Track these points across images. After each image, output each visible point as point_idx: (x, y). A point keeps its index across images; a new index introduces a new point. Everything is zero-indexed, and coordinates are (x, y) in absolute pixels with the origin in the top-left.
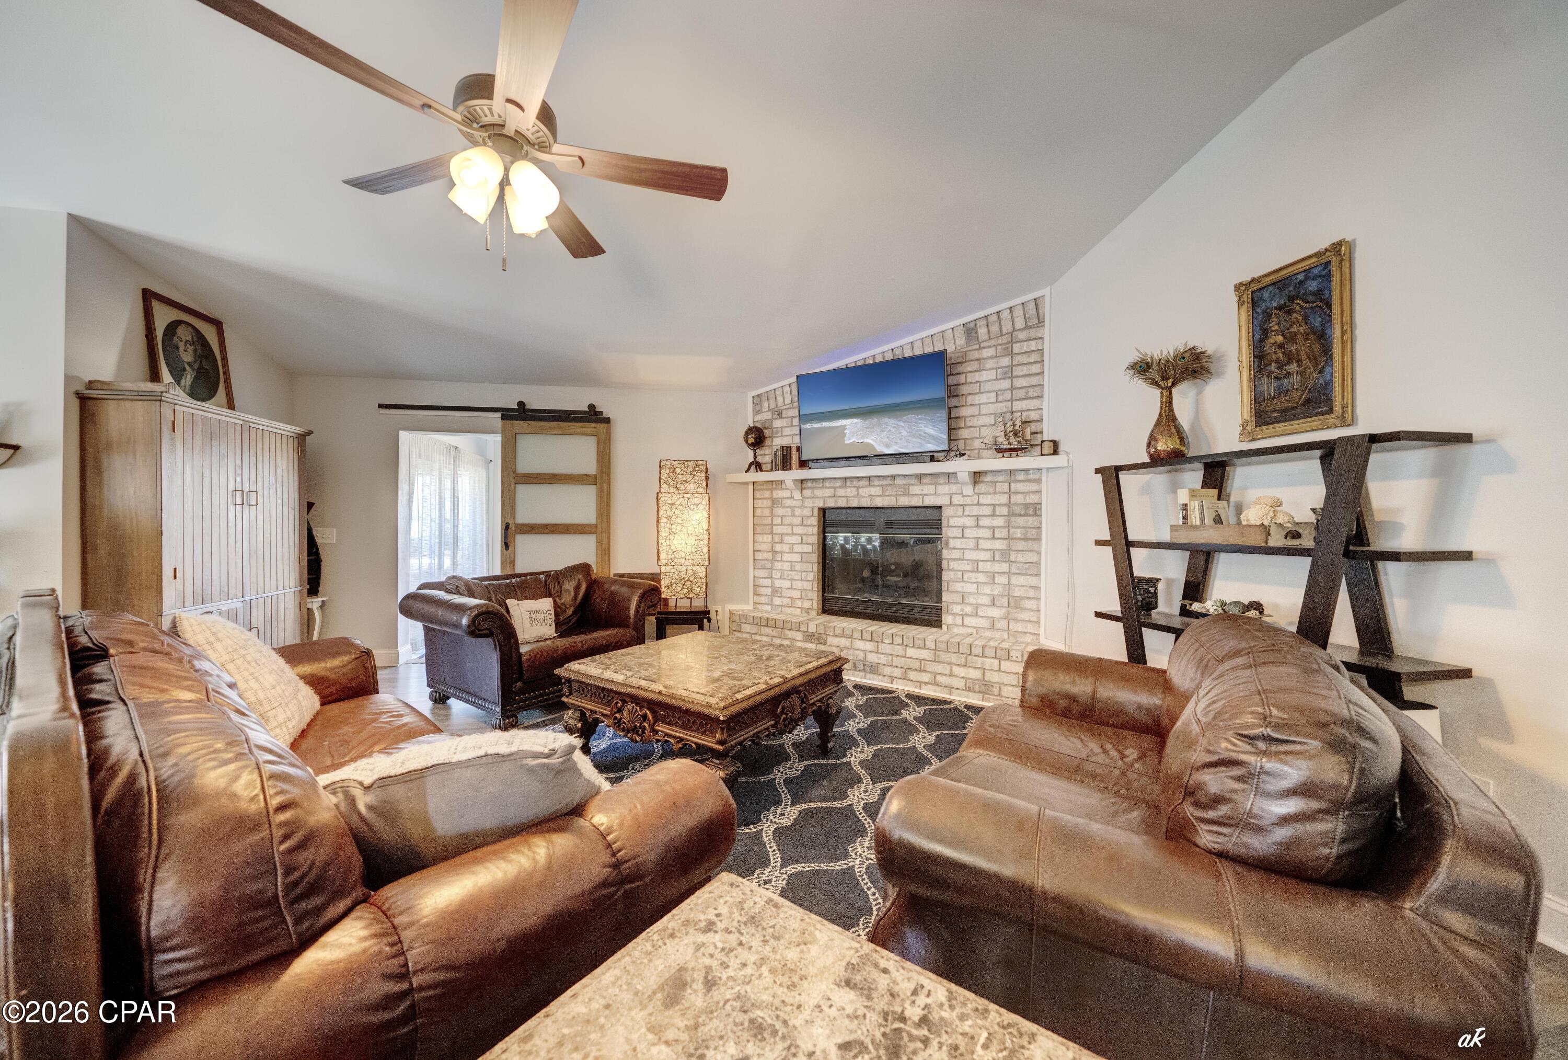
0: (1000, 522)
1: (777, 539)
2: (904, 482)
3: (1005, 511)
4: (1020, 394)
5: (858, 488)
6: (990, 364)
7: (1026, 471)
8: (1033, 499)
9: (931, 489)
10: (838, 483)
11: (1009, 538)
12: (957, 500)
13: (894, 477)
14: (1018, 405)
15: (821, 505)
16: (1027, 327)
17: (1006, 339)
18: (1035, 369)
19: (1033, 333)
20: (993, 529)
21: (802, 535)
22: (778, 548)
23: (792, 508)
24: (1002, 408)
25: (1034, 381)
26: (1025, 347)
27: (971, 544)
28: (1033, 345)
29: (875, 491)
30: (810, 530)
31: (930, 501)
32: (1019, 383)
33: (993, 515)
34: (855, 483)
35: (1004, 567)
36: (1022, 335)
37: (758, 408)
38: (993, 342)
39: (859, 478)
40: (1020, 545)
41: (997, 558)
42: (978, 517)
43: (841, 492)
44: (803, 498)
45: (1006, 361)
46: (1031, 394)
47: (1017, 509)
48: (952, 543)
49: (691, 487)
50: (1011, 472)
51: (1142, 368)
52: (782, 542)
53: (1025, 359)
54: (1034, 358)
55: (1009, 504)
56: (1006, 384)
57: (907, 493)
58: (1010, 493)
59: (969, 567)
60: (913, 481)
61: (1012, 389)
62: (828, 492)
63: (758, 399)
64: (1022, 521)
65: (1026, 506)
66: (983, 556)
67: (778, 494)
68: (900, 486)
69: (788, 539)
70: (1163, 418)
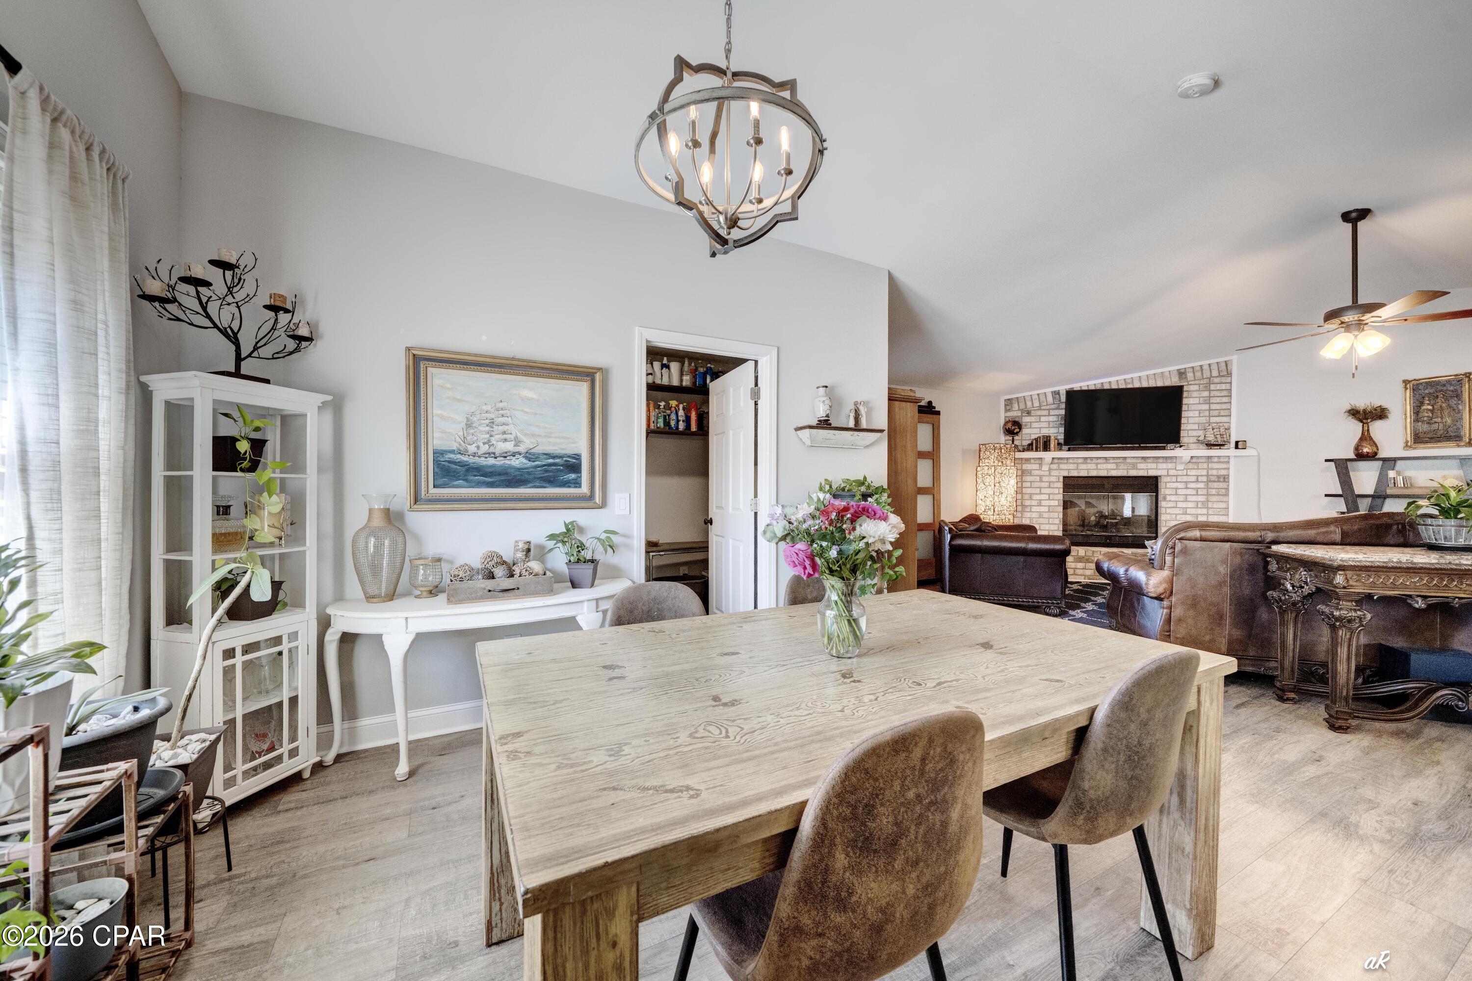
0: (1201, 485)
1: (1026, 497)
2: (1134, 461)
3: (1205, 479)
4: (1216, 413)
5: (1097, 464)
6: (1195, 394)
7: (1219, 457)
8: (1224, 472)
9: (1154, 466)
10: (1080, 461)
11: (1208, 495)
12: (1172, 472)
13: (1125, 458)
14: (1213, 420)
15: (1066, 474)
16: (1220, 376)
17: (1206, 381)
18: (1225, 400)
19: (1223, 380)
20: (1197, 489)
21: (1049, 494)
22: (1027, 503)
23: (1041, 476)
24: (1203, 420)
25: (1224, 406)
26: (1219, 387)
27: (1182, 498)
28: (1224, 386)
29: (1109, 466)
30: (1056, 491)
31: (1152, 473)
32: (1213, 407)
33: (1197, 481)
34: (1095, 461)
35: (1204, 511)
36: (1216, 380)
37: (1008, 408)
38: (1197, 382)
39: (1097, 458)
40: (1215, 498)
41: (1200, 505)
42: (1186, 482)
43: (1084, 466)
44: (1050, 470)
45: (1206, 394)
46: (1222, 414)
47: (1213, 478)
48: (1168, 498)
50: (1209, 457)
51: (1354, 413)
52: (1031, 499)
53: (1218, 394)
54: (1224, 393)
55: (1208, 475)
56: (1206, 407)
57: (1134, 466)
58: (1208, 469)
59: (1181, 512)
60: (1140, 461)
61: (1210, 410)
62: (1072, 466)
63: (1009, 403)
64: (1216, 485)
65: (1219, 477)
66: (1190, 505)
67: (1026, 467)
68: (1130, 463)
69: (1035, 497)
70: (1365, 437)
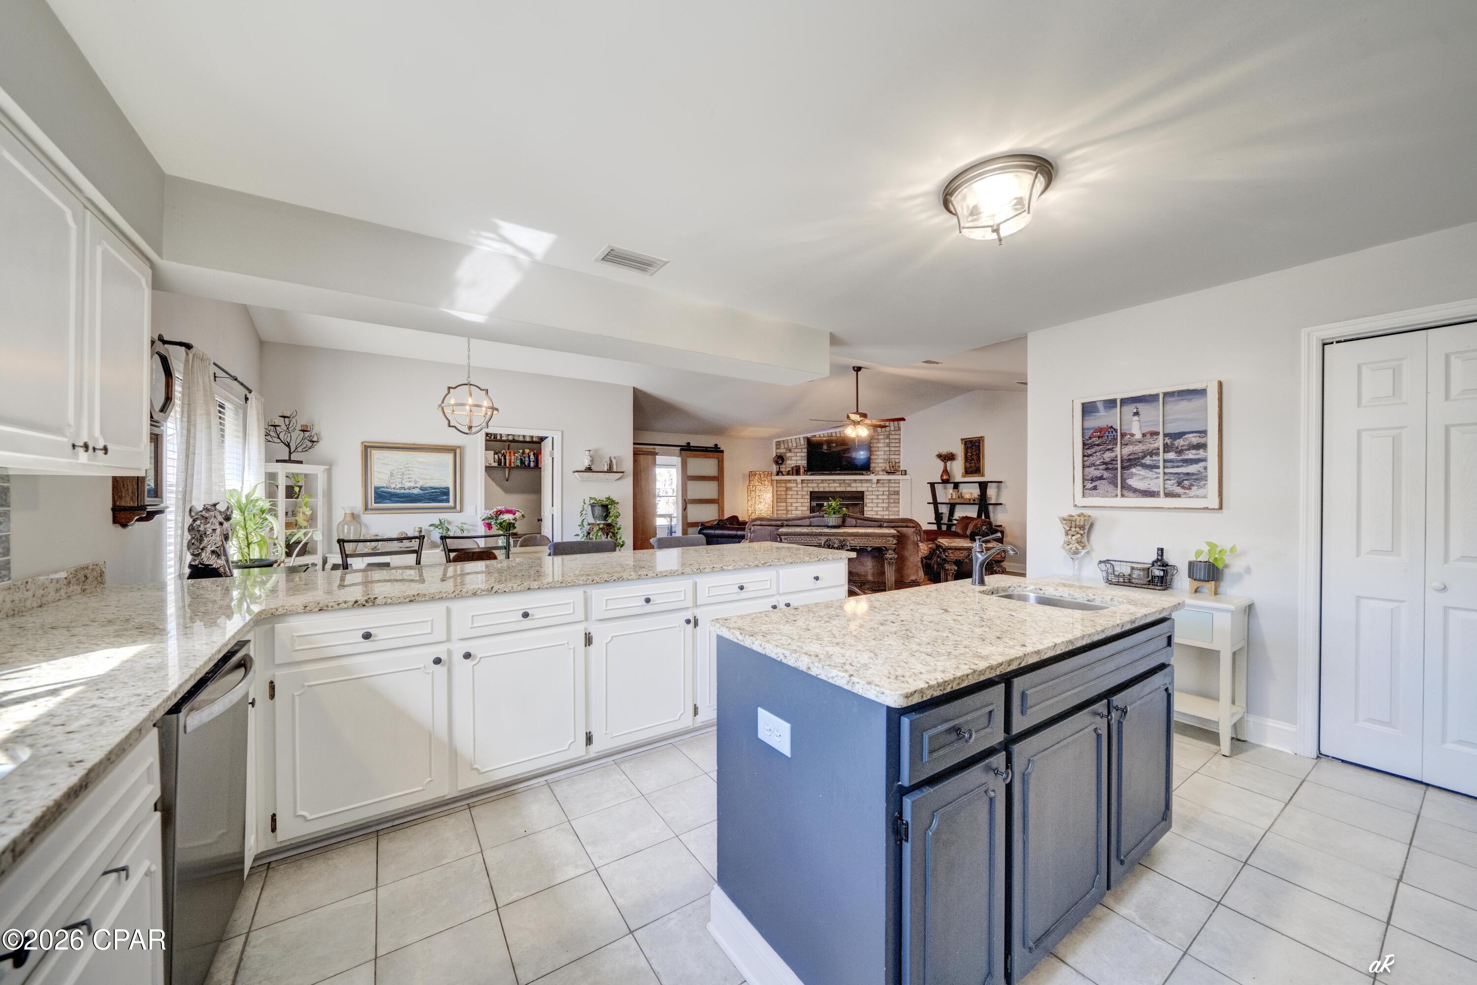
0: (885, 497)
1: (789, 504)
2: (849, 482)
3: (887, 493)
4: (893, 453)
5: (829, 483)
6: (882, 441)
7: (895, 480)
8: (897, 489)
9: (860, 485)
10: (820, 482)
11: (889, 503)
12: (870, 489)
13: (844, 480)
14: (892, 457)
15: (811, 490)
16: (894, 430)
17: (887, 433)
18: (897, 445)
19: (897, 433)
20: (883, 499)
21: (802, 503)
22: (789, 508)
23: (797, 491)
24: (886, 457)
25: (897, 449)
26: (894, 437)
27: (875, 505)
28: (897, 437)
29: (836, 485)
30: (806, 501)
31: (859, 489)
32: (892, 449)
33: (883, 495)
34: (828, 482)
35: (887, 513)
36: (893, 433)
37: (778, 447)
38: (883, 433)
39: (829, 480)
40: (893, 505)
41: (885, 509)
42: (878, 495)
43: (821, 485)
44: (802, 487)
45: (887, 441)
46: (896, 453)
47: (892, 493)
48: (868, 505)
49: (766, 483)
50: (889, 480)
51: (940, 456)
52: (791, 506)
53: (894, 441)
54: (897, 441)
55: (889, 491)
56: (887, 449)
57: (850, 485)
58: (889, 487)
59: (874, 513)
60: (852, 482)
61: (890, 451)
62: (815, 485)
63: (778, 444)
64: (893, 497)
65: (895, 492)
66: (880, 509)
67: (789, 485)
68: (847, 483)
69: (794, 505)
70: (945, 471)
